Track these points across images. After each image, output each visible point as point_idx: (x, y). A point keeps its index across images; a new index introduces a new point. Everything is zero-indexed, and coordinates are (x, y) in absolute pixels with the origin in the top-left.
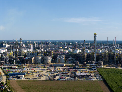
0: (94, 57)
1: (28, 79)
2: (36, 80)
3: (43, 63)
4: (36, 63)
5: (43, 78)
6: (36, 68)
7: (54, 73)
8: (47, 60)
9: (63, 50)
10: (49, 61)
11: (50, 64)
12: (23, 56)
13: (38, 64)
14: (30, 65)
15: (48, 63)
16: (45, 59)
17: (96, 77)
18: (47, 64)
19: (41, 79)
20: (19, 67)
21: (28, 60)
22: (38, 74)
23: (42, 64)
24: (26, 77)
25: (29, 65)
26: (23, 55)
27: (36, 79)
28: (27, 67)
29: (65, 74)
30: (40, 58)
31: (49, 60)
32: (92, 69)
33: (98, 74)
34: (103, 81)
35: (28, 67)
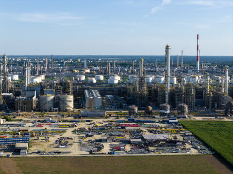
0: (164, 94)
1: (38, 152)
2: (61, 155)
3: (57, 109)
4: (43, 108)
5: (75, 151)
6: (45, 121)
7: (92, 136)
8: (64, 102)
9: (83, 78)
10: (71, 105)
11: (72, 110)
12: (11, 94)
13: (46, 111)
14: (30, 113)
15: (69, 108)
16: (61, 100)
17: (191, 144)
18: (66, 111)
19: (70, 152)
20: (7, 120)
21: (25, 104)
22: (57, 137)
23: (56, 111)
24: (34, 148)
25: (28, 113)
26: (10, 91)
27: (59, 153)
28: (24, 119)
29: (117, 138)
30: (51, 97)
31: (70, 101)
32: (171, 123)
33: (192, 135)
34: (213, 155)
35: (27, 119)
